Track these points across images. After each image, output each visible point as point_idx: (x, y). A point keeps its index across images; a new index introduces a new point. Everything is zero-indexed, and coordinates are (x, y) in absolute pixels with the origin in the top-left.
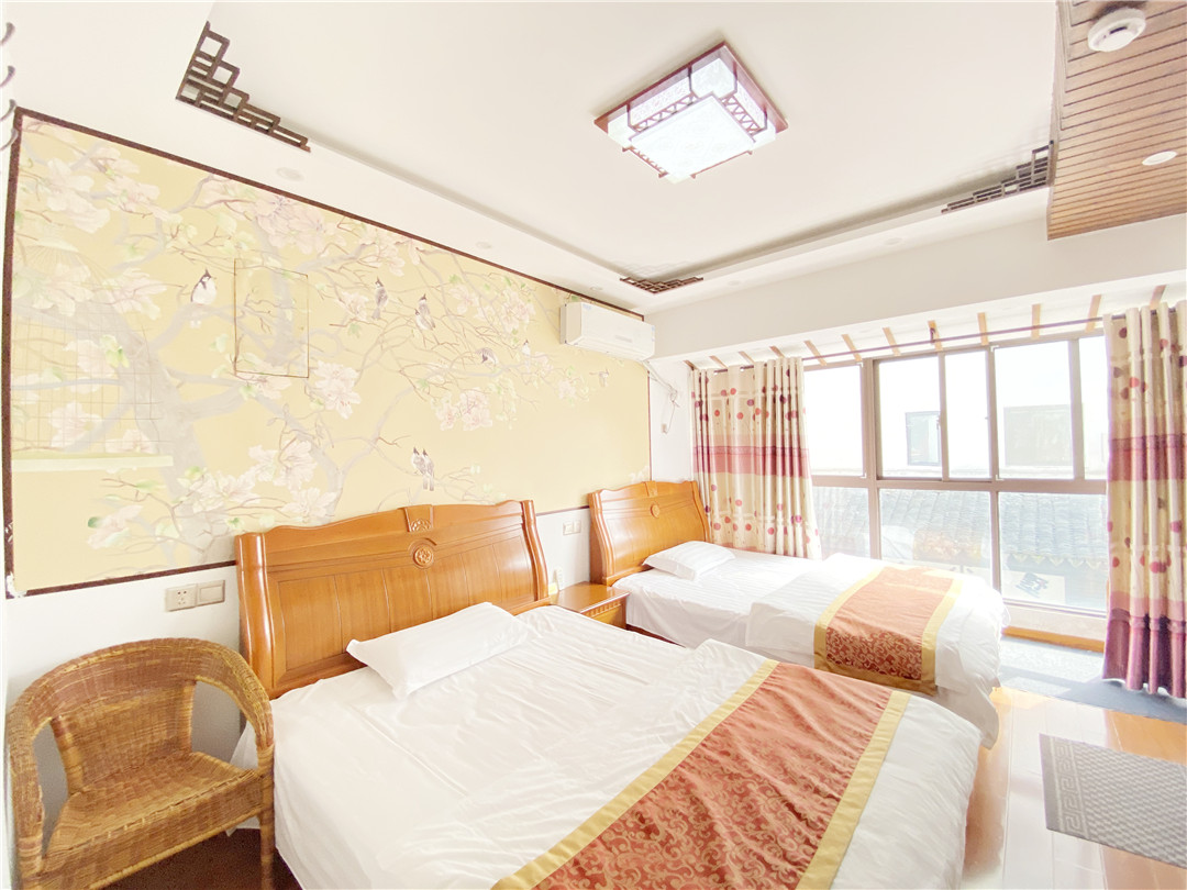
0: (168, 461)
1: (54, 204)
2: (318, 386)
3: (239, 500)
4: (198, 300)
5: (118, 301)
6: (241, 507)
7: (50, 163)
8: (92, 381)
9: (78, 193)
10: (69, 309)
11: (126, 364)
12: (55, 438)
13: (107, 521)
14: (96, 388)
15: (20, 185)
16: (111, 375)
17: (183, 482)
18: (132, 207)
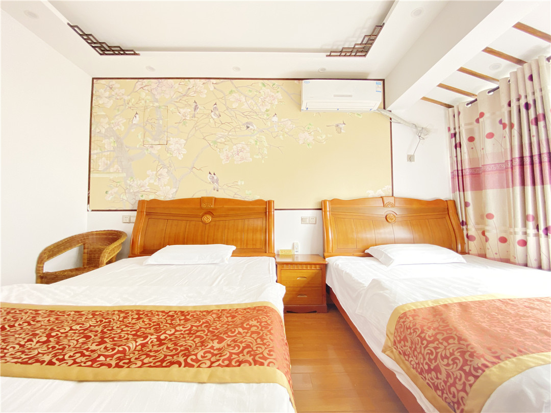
0: (125, 175)
1: (101, 102)
2: (170, 147)
3: (143, 189)
4: (134, 122)
5: (114, 127)
6: (144, 191)
7: (100, 91)
8: (108, 151)
9: (106, 97)
10: (103, 131)
11: (116, 145)
12: (100, 168)
13: (109, 192)
14: (108, 153)
15: (93, 99)
16: (112, 149)
17: (128, 182)
18: (118, 98)
